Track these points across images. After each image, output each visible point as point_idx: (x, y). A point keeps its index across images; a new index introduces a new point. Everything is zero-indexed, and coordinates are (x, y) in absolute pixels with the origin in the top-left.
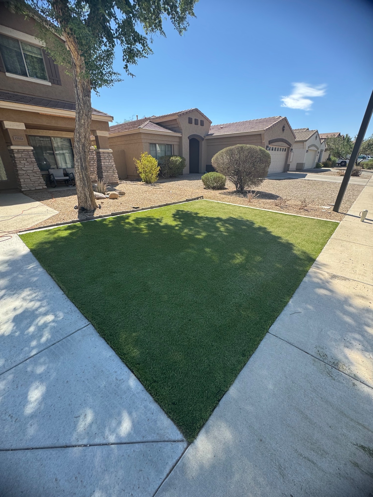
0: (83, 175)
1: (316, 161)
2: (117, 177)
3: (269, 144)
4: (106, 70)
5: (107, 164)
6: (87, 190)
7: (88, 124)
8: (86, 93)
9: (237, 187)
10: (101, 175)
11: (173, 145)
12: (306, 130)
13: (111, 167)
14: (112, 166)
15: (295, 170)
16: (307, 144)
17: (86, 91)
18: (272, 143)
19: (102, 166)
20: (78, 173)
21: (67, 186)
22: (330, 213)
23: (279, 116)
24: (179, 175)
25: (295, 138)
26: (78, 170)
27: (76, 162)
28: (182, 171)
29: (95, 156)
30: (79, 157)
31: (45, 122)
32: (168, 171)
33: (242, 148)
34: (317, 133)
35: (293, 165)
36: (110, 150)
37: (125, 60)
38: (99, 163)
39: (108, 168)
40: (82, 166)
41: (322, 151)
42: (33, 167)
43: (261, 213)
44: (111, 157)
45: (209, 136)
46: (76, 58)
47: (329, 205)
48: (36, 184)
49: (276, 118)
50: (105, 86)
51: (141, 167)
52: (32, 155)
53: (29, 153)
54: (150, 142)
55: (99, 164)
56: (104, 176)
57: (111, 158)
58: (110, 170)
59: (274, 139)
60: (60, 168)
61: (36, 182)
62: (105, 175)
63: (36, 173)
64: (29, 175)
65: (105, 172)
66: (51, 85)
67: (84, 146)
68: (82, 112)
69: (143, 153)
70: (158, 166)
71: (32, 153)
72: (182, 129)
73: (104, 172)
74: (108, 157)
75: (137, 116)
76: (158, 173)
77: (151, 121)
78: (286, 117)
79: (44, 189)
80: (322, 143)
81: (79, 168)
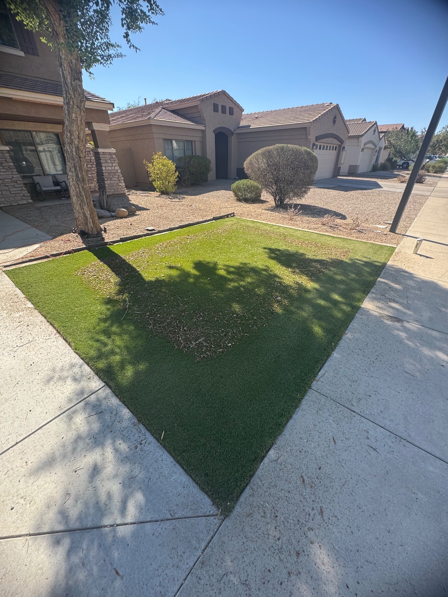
0: (79, 188)
1: (373, 162)
2: (123, 187)
3: (316, 141)
4: (100, 40)
5: (110, 168)
6: (86, 209)
7: (82, 119)
8: (75, 75)
9: (275, 199)
10: (103, 184)
11: (195, 141)
12: (363, 121)
13: (116, 173)
14: (116, 171)
15: (347, 174)
16: (363, 140)
17: (75, 72)
18: (319, 139)
19: (104, 171)
20: (73, 187)
21: (60, 199)
22: (386, 234)
23: (329, 103)
24: (203, 181)
25: (348, 132)
26: (73, 181)
27: (69, 171)
28: (207, 176)
29: (93, 158)
30: (73, 165)
31: (21, 111)
32: (189, 177)
33: (282, 148)
34: (375, 126)
35: (344, 168)
36: (113, 150)
37: (125, 26)
38: (99, 167)
39: (111, 174)
40: (77, 176)
41: (380, 149)
42: (12, 174)
43: (305, 235)
44: (114, 159)
45: (240, 129)
46: (57, 24)
47: (386, 223)
48: (18, 197)
49: (326, 105)
50: (101, 64)
51: (154, 172)
52: (9, 157)
53: (4, 155)
54: (164, 138)
55: (99, 169)
56: (107, 186)
57: (115, 161)
58: (114, 177)
59: (322, 134)
60: (48, 175)
61: (18, 195)
62: (108, 184)
63: (17, 183)
64: (7, 186)
65: (108, 180)
66: (24, 56)
67: (78, 149)
68: (71, 103)
69: (156, 154)
70: (176, 172)
71: (8, 155)
72: (205, 119)
73: (106, 179)
74: (110, 160)
75: (145, 99)
76: (176, 180)
77: (165, 106)
78: (338, 105)
79: (30, 203)
80: (382, 138)
81: (74, 180)
